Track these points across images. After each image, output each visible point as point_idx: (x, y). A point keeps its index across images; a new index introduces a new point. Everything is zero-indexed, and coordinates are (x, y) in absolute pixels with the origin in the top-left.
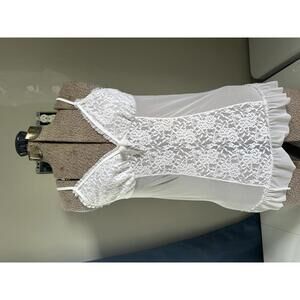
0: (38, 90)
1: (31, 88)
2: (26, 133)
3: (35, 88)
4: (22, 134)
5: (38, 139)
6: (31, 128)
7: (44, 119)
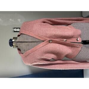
0: (13, 20)
1: (11, 20)
2: (12, 40)
3: (12, 20)
4: (11, 40)
5: (16, 41)
7: (15, 30)
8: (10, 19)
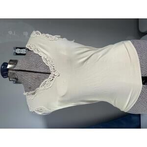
3: (13, 33)
4: (5, 64)
5: (15, 68)
6: (11, 61)
7: (18, 51)
8: (9, 32)
